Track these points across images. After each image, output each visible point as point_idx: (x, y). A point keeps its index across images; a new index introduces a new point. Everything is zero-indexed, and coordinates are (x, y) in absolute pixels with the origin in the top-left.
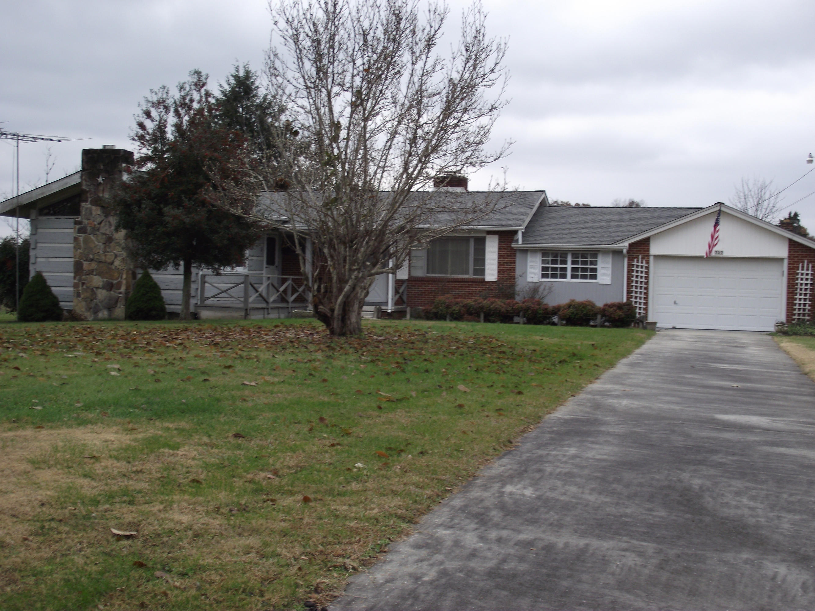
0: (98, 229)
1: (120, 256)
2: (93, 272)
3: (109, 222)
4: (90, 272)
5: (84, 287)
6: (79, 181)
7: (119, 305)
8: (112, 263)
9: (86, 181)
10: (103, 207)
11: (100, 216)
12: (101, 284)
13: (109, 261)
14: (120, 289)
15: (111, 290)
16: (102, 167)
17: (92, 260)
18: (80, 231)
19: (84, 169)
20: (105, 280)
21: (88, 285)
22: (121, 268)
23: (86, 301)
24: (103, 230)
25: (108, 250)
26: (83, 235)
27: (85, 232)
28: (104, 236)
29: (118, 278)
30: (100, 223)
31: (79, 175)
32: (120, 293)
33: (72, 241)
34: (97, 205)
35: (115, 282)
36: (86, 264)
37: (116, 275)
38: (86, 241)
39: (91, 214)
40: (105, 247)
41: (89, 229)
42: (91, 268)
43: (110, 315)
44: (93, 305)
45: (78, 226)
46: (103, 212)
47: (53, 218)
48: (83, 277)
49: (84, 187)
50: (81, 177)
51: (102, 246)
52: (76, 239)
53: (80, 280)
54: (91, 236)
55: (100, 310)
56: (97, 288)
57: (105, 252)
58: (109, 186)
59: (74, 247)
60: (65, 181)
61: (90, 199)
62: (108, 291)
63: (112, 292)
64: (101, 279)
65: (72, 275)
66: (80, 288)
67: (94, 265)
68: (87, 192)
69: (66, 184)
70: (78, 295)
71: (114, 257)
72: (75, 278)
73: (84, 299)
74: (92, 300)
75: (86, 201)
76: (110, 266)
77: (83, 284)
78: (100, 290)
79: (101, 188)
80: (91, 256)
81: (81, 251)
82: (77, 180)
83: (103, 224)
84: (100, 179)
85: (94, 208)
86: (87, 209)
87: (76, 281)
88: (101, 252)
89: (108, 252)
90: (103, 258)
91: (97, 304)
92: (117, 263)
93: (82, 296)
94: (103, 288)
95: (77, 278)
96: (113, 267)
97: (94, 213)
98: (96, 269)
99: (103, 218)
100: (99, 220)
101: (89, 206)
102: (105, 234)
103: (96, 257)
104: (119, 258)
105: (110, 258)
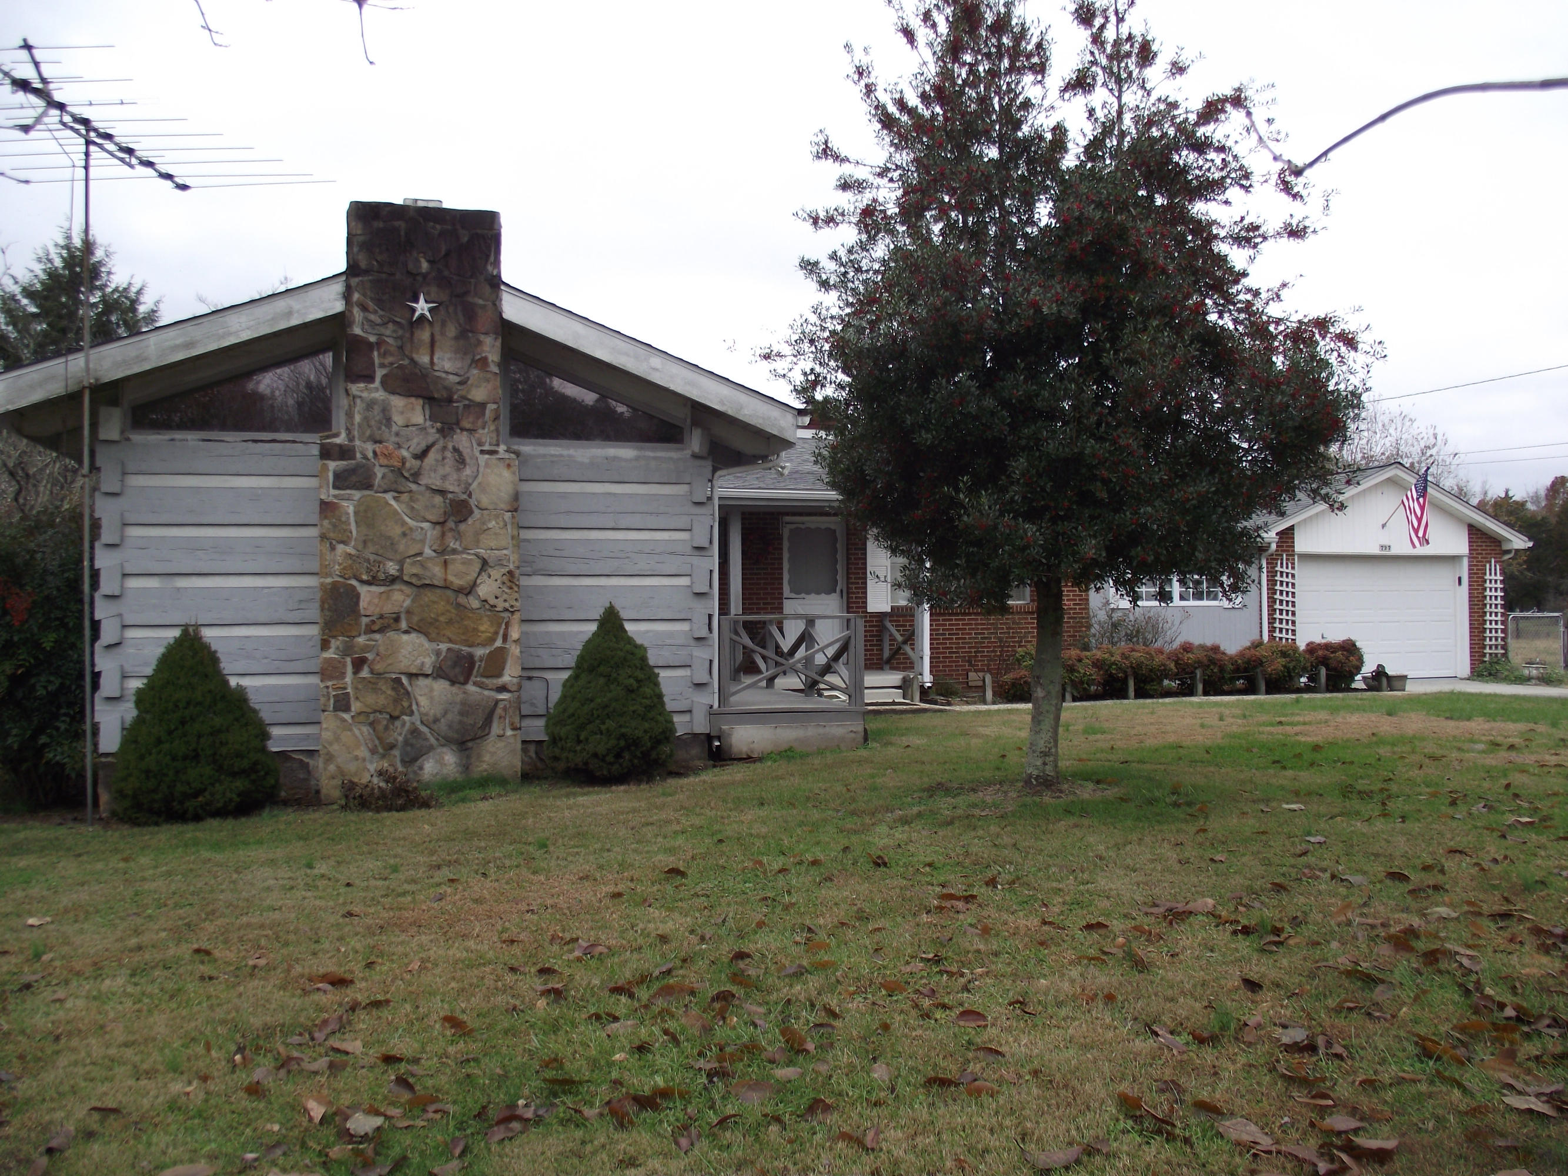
0: (416, 476)
1: (500, 563)
2: (397, 620)
3: (456, 450)
4: (387, 623)
5: (365, 673)
6: (339, 307)
7: (496, 729)
8: (470, 590)
9: (364, 308)
10: (430, 400)
11: (423, 429)
12: (428, 663)
13: (458, 582)
14: (499, 675)
15: (465, 683)
16: (425, 266)
17: (393, 580)
18: (341, 480)
19: (353, 269)
20: (443, 647)
21: (379, 667)
22: (501, 605)
23: (371, 724)
24: (430, 479)
25: (453, 544)
26: (357, 495)
27: (366, 485)
28: (438, 499)
29: (493, 640)
30: (422, 455)
31: (338, 287)
32: (503, 689)
33: (314, 518)
34: (408, 394)
35: (480, 652)
36: (368, 597)
37: (485, 627)
38: (365, 516)
39: (388, 421)
40: (443, 534)
41: (379, 472)
42: (388, 608)
43: (466, 768)
44: (398, 734)
45: (332, 465)
46: (432, 418)
47: (191, 437)
48: (361, 640)
49: (357, 331)
50: (347, 296)
51: (432, 533)
52: (326, 508)
53: (347, 650)
54: (389, 497)
55: (431, 748)
56: (411, 676)
57: (442, 551)
58: (452, 331)
59: (323, 537)
60: (281, 304)
61: (379, 373)
62: (453, 683)
63: (471, 688)
64: (427, 644)
65: (314, 631)
66: (349, 678)
67: (400, 599)
68: (370, 346)
69: (290, 314)
70: (342, 704)
71: (477, 566)
72: (325, 645)
73: (367, 717)
74: (393, 718)
75: (370, 378)
76: (462, 599)
77: (359, 664)
78: (422, 682)
79: (424, 335)
80: (392, 568)
81: (350, 550)
82: (330, 302)
83: (432, 456)
84: (422, 307)
85: (397, 402)
86: (370, 405)
87: (329, 654)
88: (428, 552)
89: (454, 551)
90: (436, 572)
91: (414, 732)
92: (487, 588)
93: (356, 706)
94: (439, 673)
95: (334, 643)
96: (475, 604)
97: (398, 419)
98: (408, 612)
99: (433, 435)
100: (417, 443)
101: (380, 395)
102: (442, 492)
103: (410, 569)
104: (496, 573)
105: (460, 573)
